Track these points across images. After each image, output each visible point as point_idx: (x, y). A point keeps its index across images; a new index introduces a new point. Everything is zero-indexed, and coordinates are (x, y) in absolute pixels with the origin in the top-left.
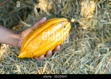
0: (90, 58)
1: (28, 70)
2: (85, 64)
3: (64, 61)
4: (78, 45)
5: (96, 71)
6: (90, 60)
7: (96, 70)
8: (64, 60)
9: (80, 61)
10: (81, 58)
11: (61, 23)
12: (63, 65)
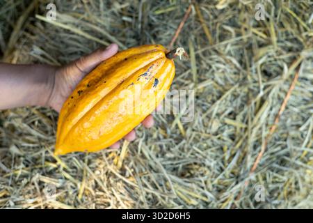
0: (238, 96)
1: (84, 161)
2: (225, 117)
3: (168, 121)
4: (204, 66)
5: (251, 133)
6: (237, 103)
7: (252, 128)
8: (170, 118)
9: (211, 114)
10: (213, 102)
11: (146, 74)
12: (166, 133)
